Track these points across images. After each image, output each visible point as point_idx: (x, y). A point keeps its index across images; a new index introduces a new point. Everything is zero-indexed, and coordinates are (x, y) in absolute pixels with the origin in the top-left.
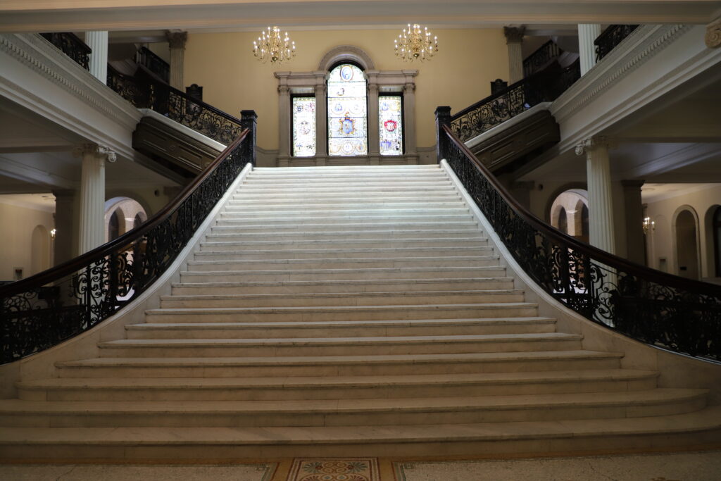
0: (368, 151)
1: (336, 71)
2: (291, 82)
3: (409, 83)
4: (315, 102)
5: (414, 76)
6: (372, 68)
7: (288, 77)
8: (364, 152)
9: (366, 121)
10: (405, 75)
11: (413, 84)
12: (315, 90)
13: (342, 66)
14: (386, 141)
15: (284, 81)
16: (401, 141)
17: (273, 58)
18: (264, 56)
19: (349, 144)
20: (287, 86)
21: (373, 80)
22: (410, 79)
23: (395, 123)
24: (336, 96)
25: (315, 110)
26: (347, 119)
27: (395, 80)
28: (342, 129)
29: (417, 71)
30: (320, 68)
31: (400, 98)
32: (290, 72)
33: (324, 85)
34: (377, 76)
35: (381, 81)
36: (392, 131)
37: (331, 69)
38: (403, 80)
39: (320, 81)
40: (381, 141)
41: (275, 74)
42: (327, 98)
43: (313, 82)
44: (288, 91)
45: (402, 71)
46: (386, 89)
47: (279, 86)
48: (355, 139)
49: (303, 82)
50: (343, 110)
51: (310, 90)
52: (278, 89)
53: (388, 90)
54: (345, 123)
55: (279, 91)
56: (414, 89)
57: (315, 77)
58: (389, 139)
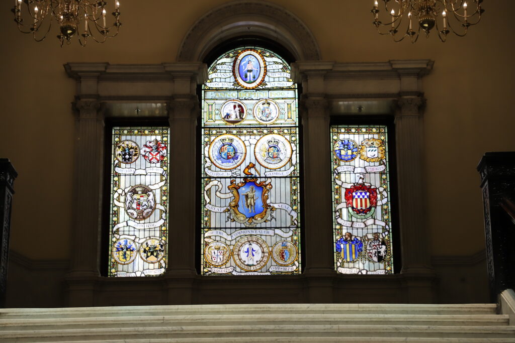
0: (303, 264)
1: (224, 63)
2: (108, 88)
3: (408, 93)
4: (167, 139)
5: (421, 74)
6: (314, 56)
7: (102, 76)
8: (293, 267)
9: (297, 187)
10: (398, 74)
11: (420, 94)
12: (170, 109)
13: (239, 50)
14: (349, 239)
15: (89, 86)
16: (388, 236)
17: (64, 30)
18: (40, 24)
19: (255, 246)
20: (98, 97)
21: (316, 85)
22: (410, 84)
23: (372, 191)
24: (221, 123)
25: (167, 159)
26: (249, 180)
27: (372, 86)
28: (237, 206)
29: (431, 63)
30: (185, 55)
31: (384, 130)
32: (107, 65)
33: (192, 97)
34: (327, 75)
35: (336, 86)
36: (365, 212)
37: (210, 58)
38: (392, 86)
39: (183, 87)
40: (337, 237)
41: (67, 67)
42: (199, 128)
43: (165, 88)
44: (99, 110)
45: (390, 63)
46: (348, 107)
47: (78, 98)
48: (271, 232)
49: (138, 88)
50: (240, 160)
51: (156, 107)
52: (74, 105)
53: (354, 110)
54: (244, 190)
55: (76, 110)
56: (422, 107)
57: (171, 77)
58: (357, 233)
